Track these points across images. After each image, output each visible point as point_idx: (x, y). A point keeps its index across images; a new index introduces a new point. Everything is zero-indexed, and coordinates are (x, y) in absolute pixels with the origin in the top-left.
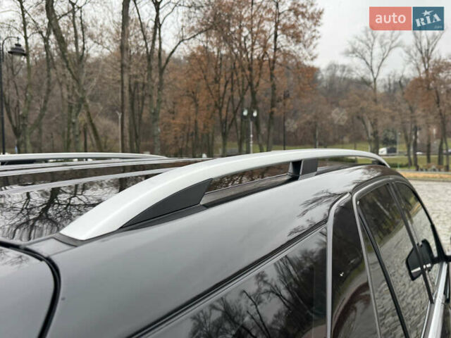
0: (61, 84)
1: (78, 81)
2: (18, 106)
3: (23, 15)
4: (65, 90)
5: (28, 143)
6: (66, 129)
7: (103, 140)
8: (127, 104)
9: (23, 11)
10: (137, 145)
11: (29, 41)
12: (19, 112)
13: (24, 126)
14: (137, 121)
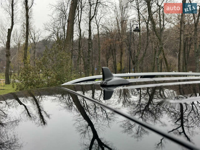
0: (152, 42)
1: (160, 40)
2: (135, 52)
3: (139, 15)
4: (153, 45)
5: (138, 67)
6: (153, 61)
7: (169, 65)
8: (182, 48)
9: (139, 13)
10: (185, 68)
11: (141, 25)
12: (135, 55)
13: (137, 60)
14: (186, 57)
